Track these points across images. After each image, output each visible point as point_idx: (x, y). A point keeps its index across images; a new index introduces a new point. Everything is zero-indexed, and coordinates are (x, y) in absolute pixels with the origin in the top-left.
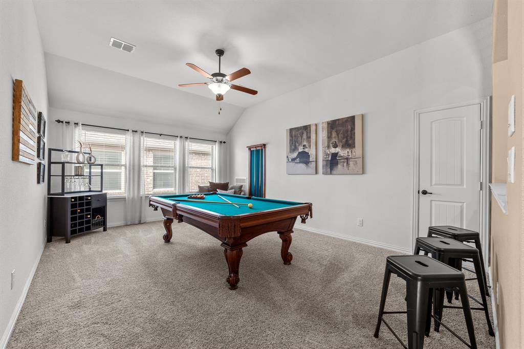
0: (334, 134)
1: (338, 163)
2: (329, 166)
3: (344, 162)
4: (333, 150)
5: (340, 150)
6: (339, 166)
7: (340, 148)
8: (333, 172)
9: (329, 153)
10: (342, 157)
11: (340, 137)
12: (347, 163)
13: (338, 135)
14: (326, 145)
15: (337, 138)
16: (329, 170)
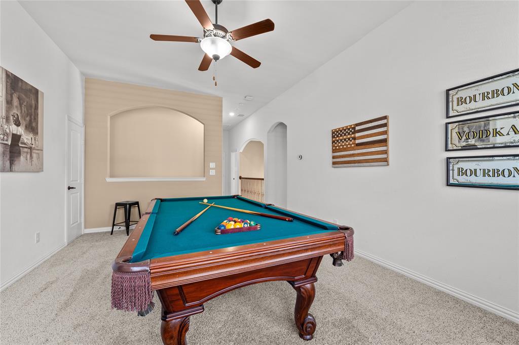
0: (16, 102)
1: (20, 154)
2: (8, 157)
3: (27, 153)
4: (14, 129)
5: (23, 133)
6: (22, 158)
7: (23, 128)
8: (14, 167)
9: (8, 131)
10: (25, 144)
11: (23, 112)
12: (31, 155)
13: (21, 104)
14: (4, 114)
15: (20, 111)
16: (8, 163)
